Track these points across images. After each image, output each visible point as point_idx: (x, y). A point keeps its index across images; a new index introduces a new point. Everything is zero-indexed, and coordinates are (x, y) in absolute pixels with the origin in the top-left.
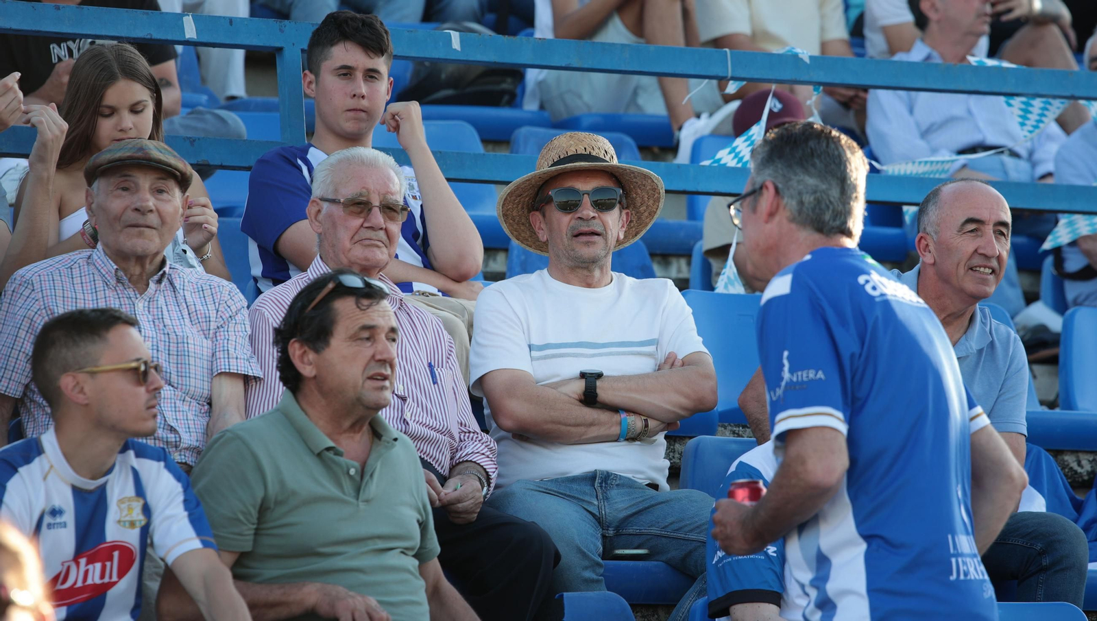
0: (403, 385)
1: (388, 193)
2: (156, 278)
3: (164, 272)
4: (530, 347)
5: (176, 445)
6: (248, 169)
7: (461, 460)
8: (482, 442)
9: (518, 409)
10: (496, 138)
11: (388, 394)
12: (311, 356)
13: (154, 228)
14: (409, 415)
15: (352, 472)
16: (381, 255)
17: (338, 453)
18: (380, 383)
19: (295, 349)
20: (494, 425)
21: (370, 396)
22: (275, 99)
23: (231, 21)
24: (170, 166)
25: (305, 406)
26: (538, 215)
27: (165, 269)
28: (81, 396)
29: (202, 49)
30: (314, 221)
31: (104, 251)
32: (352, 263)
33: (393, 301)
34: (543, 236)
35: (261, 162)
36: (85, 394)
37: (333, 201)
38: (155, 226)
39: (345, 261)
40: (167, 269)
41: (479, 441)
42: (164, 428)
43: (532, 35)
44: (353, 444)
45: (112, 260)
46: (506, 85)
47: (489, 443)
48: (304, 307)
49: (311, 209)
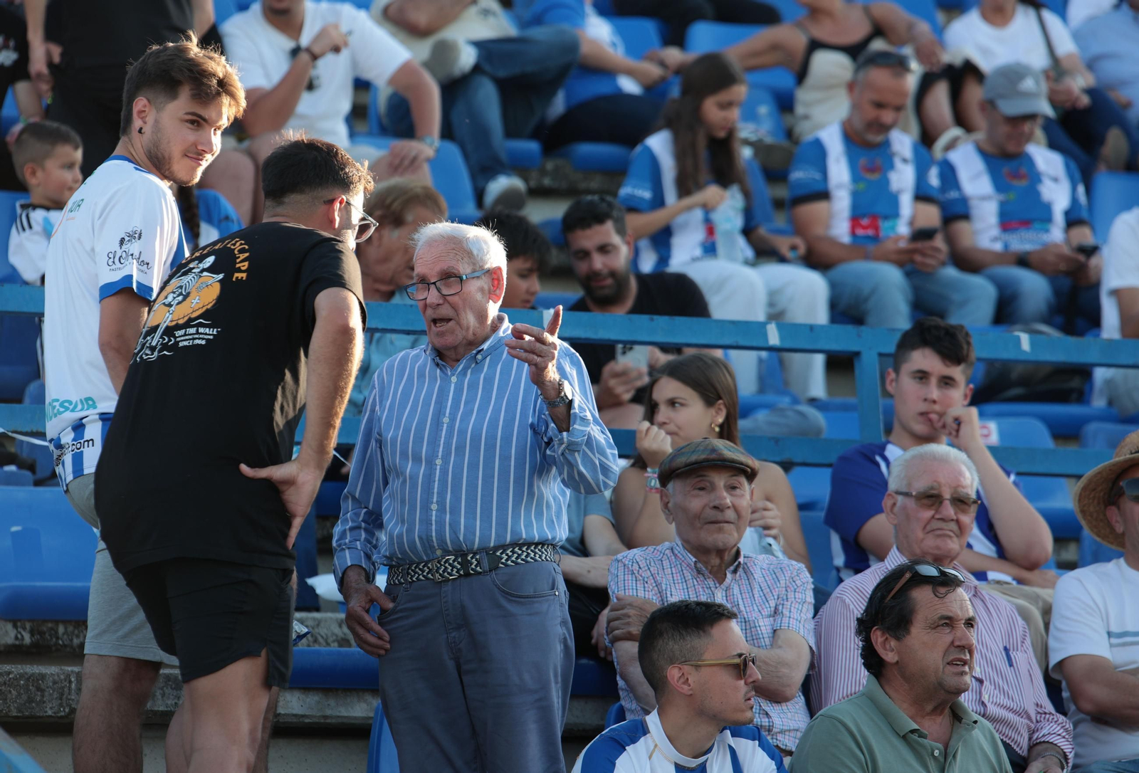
0: (980, 667)
1: (958, 486)
2: (732, 568)
3: (740, 563)
4: (1110, 634)
5: (769, 729)
6: (829, 465)
7: (1038, 741)
8: (1058, 723)
9: (1098, 693)
10: (1066, 433)
11: (967, 678)
12: (893, 643)
13: (732, 523)
14: (987, 697)
15: (936, 753)
16: (954, 545)
17: (922, 736)
18: (960, 669)
19: (878, 637)
20: (1073, 708)
21: (951, 681)
22: (852, 400)
23: (812, 328)
24: (742, 464)
25: (887, 690)
26: (1114, 508)
27: (740, 560)
28: (686, 687)
29: (787, 355)
30: (890, 513)
31: (683, 545)
32: (925, 554)
33: (967, 589)
34: (1120, 528)
35: (843, 459)
36: (690, 686)
37: (907, 494)
38: (733, 521)
39: (918, 551)
40: (741, 560)
41: (1056, 722)
42: (759, 713)
43: (1098, 335)
44: (935, 726)
45: (691, 554)
46: (1075, 383)
47: (1064, 724)
48: (883, 598)
49: (887, 503)
